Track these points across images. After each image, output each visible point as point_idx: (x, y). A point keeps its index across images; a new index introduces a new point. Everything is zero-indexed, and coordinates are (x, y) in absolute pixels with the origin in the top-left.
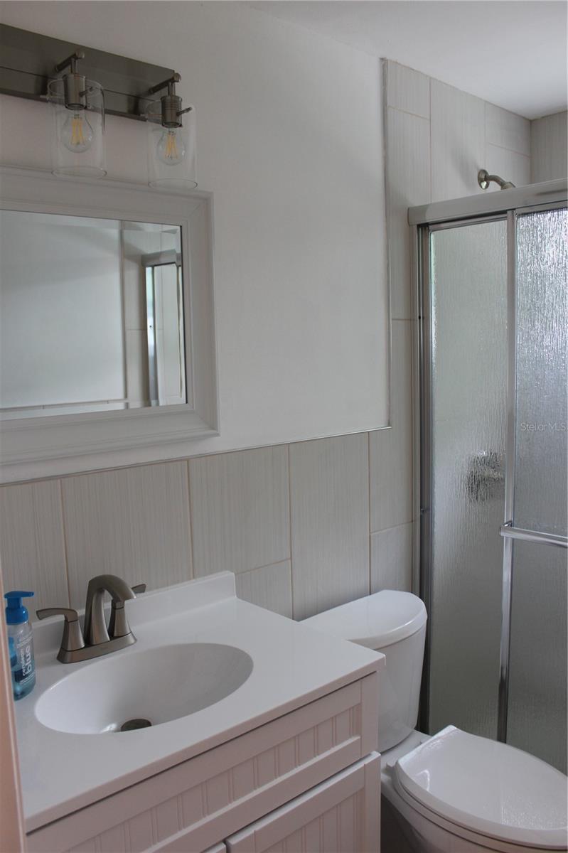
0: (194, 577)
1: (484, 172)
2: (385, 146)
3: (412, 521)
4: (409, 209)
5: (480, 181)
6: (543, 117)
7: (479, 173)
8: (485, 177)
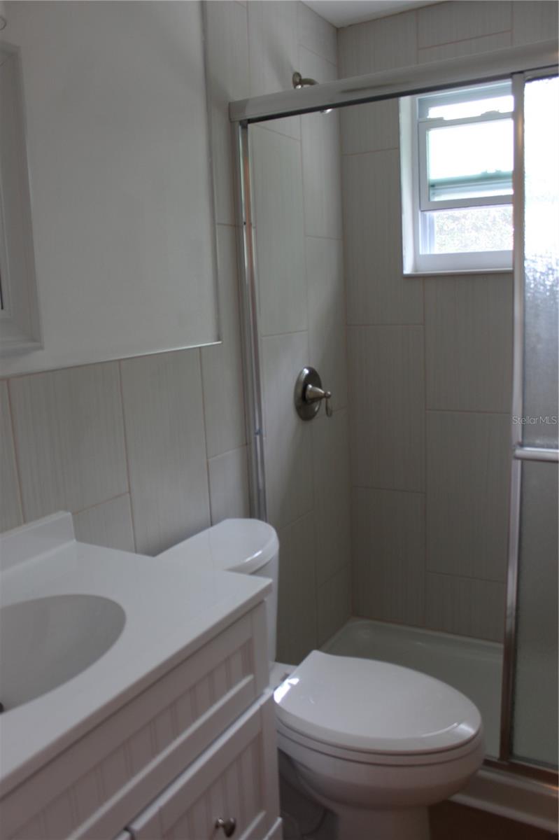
0: (25, 522)
1: (298, 74)
2: (204, 30)
3: (247, 444)
4: (230, 104)
5: (296, 84)
6: (350, 26)
7: (294, 75)
8: (299, 80)
